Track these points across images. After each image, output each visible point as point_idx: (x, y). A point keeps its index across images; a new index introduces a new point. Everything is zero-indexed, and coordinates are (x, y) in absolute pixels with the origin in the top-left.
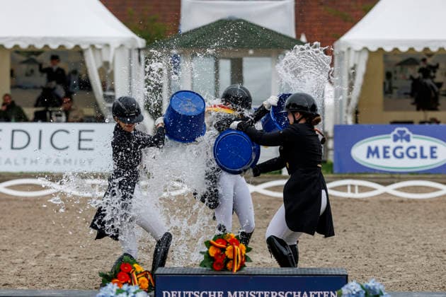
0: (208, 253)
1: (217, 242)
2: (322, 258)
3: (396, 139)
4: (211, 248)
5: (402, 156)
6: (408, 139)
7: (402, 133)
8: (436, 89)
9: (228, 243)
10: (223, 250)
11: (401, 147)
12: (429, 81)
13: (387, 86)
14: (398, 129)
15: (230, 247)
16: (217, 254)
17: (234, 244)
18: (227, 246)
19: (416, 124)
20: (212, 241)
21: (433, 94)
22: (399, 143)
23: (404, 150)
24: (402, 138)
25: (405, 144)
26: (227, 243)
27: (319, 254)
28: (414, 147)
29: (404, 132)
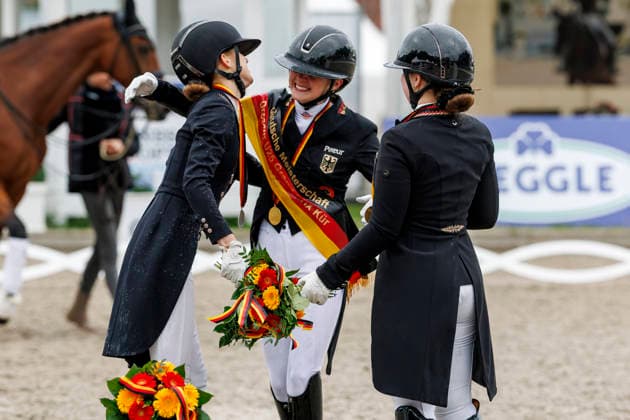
0: (115, 404)
1: (135, 381)
2: (363, 414)
3: (521, 148)
4: (122, 393)
5: (535, 188)
6: (548, 148)
7: (534, 135)
8: (610, 36)
9: (159, 382)
10: (149, 397)
11: (532, 168)
12: (593, 21)
13: (502, 32)
14: (527, 127)
15: (163, 393)
16: (135, 408)
17: (173, 384)
18: (157, 389)
19: (567, 117)
20: (124, 378)
21: (603, 50)
22: (529, 158)
23: (540, 175)
24: (535, 147)
25: (542, 161)
26: (156, 383)
27: (355, 405)
28: (561, 168)
29: (539, 134)
